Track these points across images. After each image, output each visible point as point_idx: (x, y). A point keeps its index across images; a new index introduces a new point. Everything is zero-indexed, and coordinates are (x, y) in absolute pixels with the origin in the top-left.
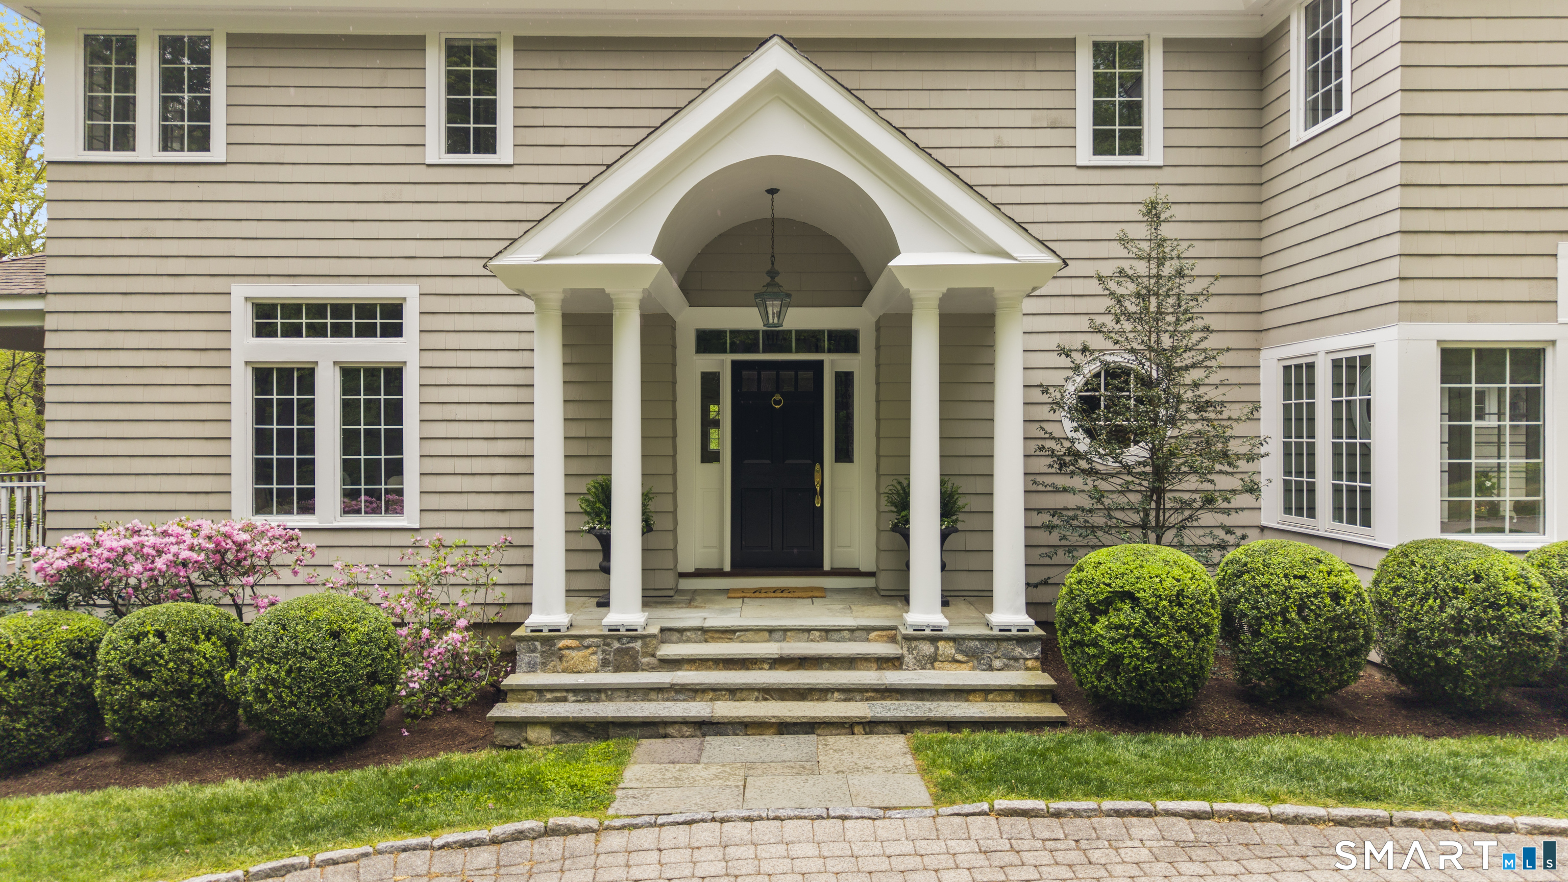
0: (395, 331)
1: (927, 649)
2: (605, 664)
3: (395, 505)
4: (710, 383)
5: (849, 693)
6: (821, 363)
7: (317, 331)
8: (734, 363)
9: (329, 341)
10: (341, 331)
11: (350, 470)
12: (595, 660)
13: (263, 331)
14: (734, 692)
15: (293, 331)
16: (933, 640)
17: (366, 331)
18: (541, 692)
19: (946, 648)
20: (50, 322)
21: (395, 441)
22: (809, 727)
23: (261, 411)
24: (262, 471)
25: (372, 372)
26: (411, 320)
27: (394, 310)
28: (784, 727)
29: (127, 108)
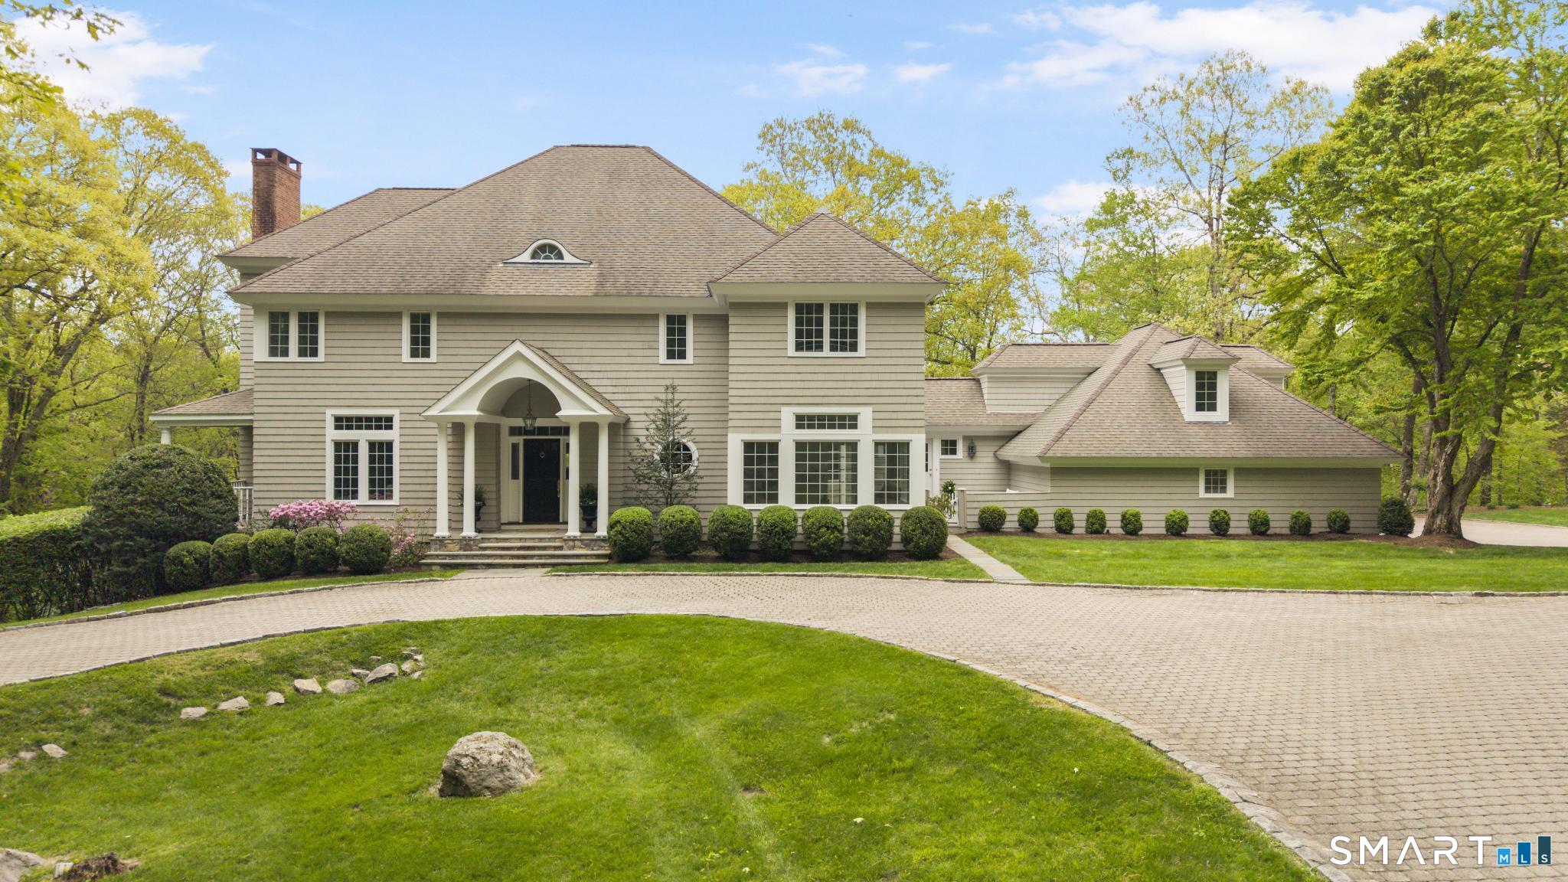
0: (390, 427)
1: (571, 543)
2: (460, 549)
3: (390, 496)
4: (515, 447)
5: (540, 557)
6: (559, 440)
7: (359, 428)
8: (525, 440)
9: (364, 432)
10: (369, 428)
11: (372, 482)
12: (457, 547)
13: (338, 427)
14: (501, 557)
15: (349, 428)
16: (573, 540)
17: (379, 428)
18: (437, 556)
19: (578, 543)
20: (255, 424)
21: (390, 471)
22: (524, 566)
23: (337, 459)
24: (337, 482)
25: (381, 444)
26: (396, 423)
27: (390, 419)
28: (515, 566)
29: (286, 340)
